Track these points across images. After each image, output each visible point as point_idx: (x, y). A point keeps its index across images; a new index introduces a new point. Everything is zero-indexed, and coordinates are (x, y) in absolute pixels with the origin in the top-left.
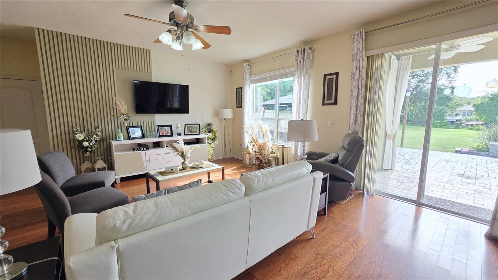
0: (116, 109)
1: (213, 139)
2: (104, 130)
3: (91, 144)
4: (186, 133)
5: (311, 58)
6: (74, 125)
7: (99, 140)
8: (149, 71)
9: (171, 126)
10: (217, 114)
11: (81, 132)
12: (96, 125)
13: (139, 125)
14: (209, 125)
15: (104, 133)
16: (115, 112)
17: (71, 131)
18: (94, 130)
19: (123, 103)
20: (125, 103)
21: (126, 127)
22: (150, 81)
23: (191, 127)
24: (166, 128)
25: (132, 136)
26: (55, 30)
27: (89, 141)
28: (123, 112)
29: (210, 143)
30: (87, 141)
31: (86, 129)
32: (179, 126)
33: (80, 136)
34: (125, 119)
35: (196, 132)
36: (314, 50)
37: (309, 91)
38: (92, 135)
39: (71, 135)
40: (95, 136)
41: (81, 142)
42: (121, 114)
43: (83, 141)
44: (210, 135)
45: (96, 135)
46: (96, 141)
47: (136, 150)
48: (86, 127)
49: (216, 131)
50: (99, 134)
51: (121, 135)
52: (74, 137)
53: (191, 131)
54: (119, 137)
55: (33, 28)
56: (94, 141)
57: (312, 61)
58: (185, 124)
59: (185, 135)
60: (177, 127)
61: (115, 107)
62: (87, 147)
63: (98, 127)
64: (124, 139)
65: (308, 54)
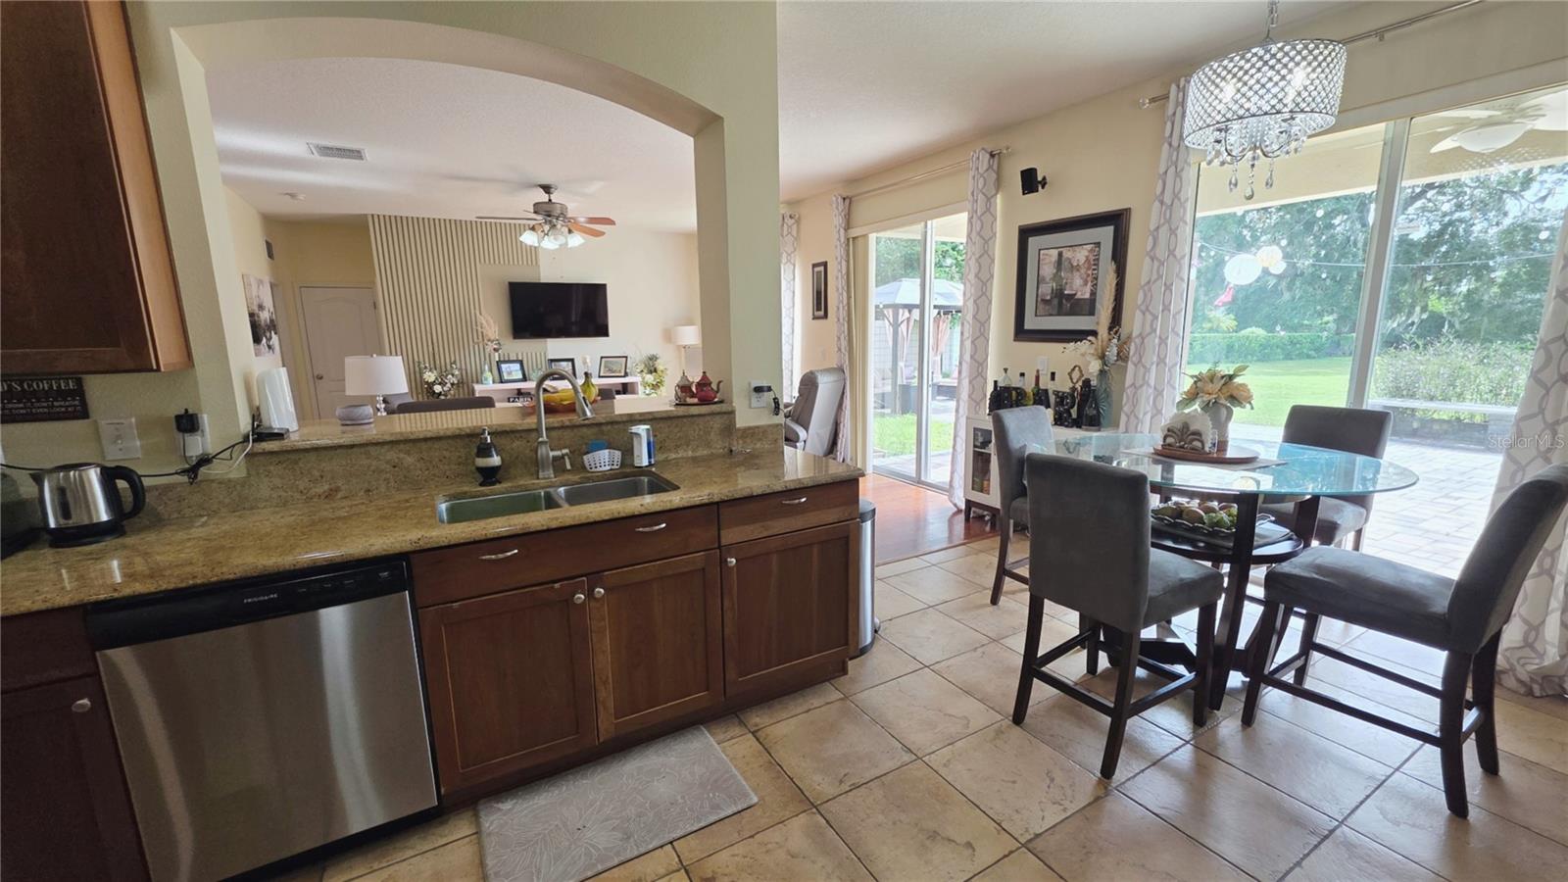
0: (482, 333)
1: (655, 387)
2: (464, 367)
3: (445, 389)
4: (602, 374)
5: (794, 233)
6: (421, 360)
7: (456, 382)
8: (534, 263)
9: (572, 360)
10: (668, 336)
11: (431, 370)
12: (453, 359)
13: (520, 358)
14: (653, 358)
15: (464, 372)
16: (480, 337)
17: (417, 369)
18: (449, 367)
19: (492, 321)
20: (494, 322)
21: (497, 362)
22: (537, 281)
23: (611, 362)
24: (564, 364)
25: (506, 378)
26: (393, 213)
27: (443, 384)
28: (492, 338)
29: (647, 392)
30: (440, 384)
31: (438, 366)
32: (588, 361)
33: (430, 377)
34: (495, 349)
35: (620, 372)
36: (799, 218)
37: (794, 292)
38: (447, 375)
39: (418, 376)
40: (450, 376)
41: (431, 385)
42: (489, 340)
43: (434, 383)
44: (650, 378)
45: (453, 375)
46: (452, 384)
47: (513, 401)
48: (438, 362)
49: (662, 371)
50: (457, 373)
51: (488, 374)
52: (421, 377)
53: (611, 370)
54: (486, 379)
55: (366, 215)
56: (449, 385)
57: (796, 239)
58: (602, 358)
59: (600, 377)
60: (585, 363)
61: (479, 329)
62: (440, 394)
63: (455, 362)
64: (494, 382)
65: (789, 227)
